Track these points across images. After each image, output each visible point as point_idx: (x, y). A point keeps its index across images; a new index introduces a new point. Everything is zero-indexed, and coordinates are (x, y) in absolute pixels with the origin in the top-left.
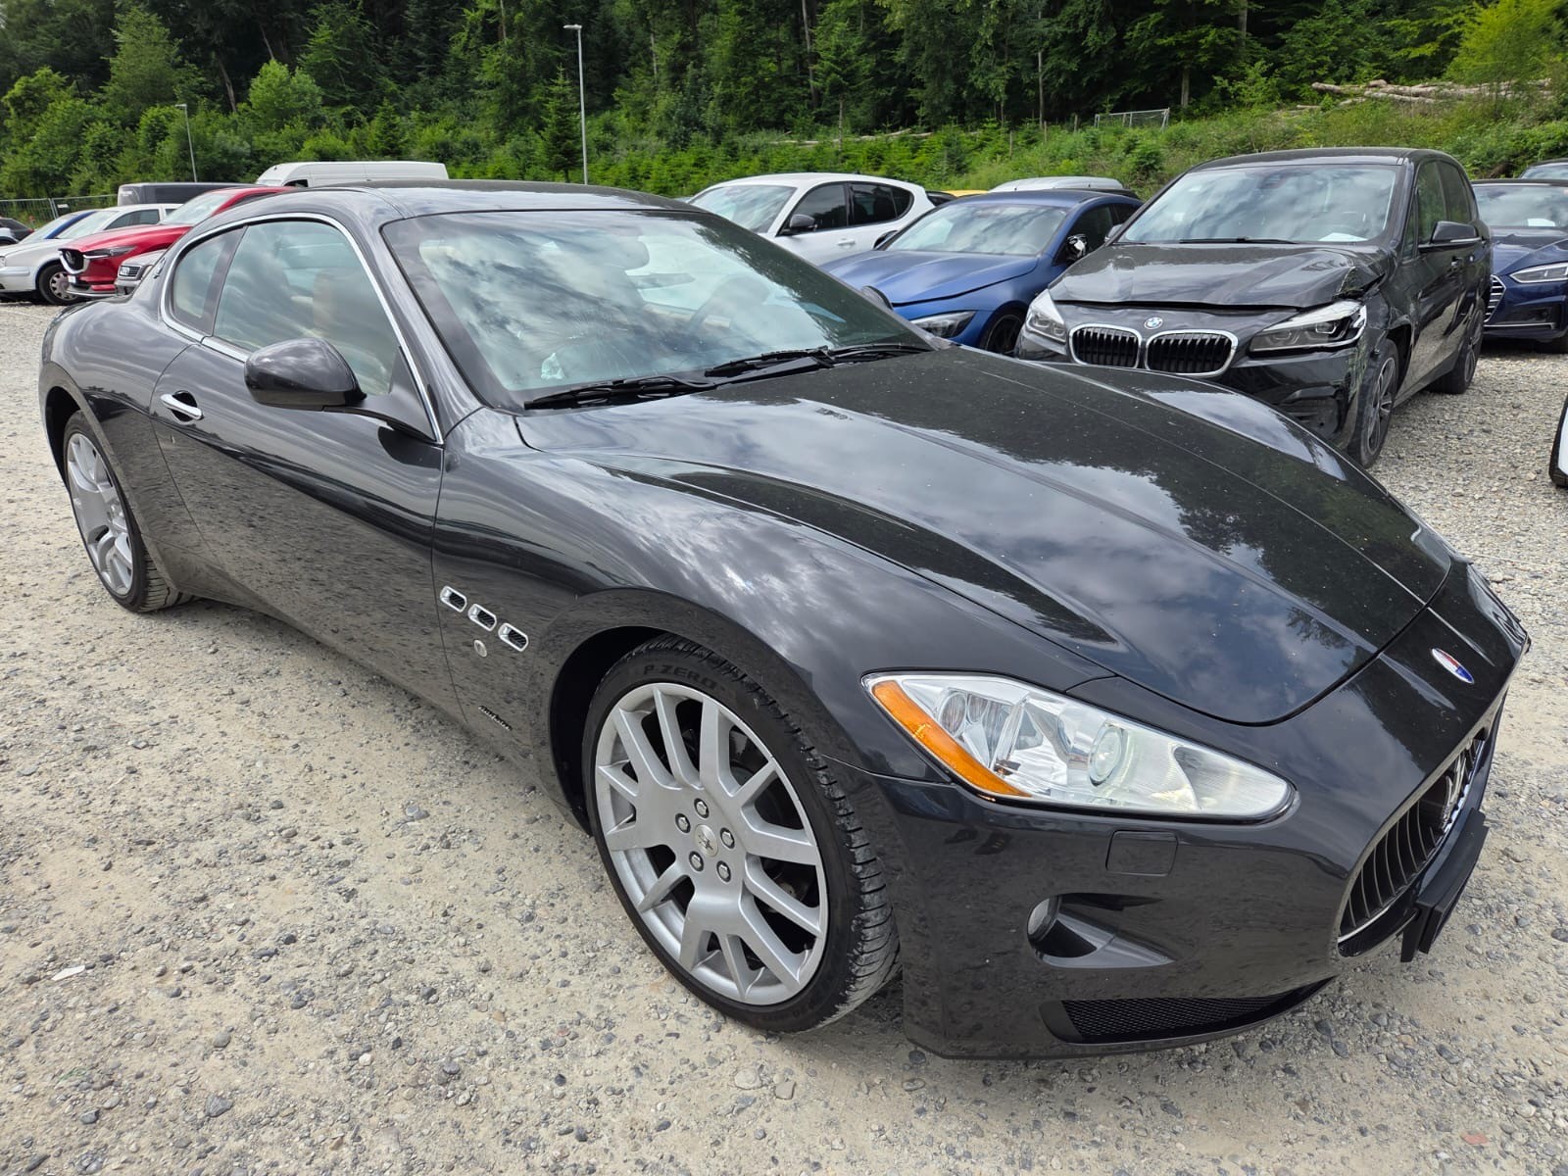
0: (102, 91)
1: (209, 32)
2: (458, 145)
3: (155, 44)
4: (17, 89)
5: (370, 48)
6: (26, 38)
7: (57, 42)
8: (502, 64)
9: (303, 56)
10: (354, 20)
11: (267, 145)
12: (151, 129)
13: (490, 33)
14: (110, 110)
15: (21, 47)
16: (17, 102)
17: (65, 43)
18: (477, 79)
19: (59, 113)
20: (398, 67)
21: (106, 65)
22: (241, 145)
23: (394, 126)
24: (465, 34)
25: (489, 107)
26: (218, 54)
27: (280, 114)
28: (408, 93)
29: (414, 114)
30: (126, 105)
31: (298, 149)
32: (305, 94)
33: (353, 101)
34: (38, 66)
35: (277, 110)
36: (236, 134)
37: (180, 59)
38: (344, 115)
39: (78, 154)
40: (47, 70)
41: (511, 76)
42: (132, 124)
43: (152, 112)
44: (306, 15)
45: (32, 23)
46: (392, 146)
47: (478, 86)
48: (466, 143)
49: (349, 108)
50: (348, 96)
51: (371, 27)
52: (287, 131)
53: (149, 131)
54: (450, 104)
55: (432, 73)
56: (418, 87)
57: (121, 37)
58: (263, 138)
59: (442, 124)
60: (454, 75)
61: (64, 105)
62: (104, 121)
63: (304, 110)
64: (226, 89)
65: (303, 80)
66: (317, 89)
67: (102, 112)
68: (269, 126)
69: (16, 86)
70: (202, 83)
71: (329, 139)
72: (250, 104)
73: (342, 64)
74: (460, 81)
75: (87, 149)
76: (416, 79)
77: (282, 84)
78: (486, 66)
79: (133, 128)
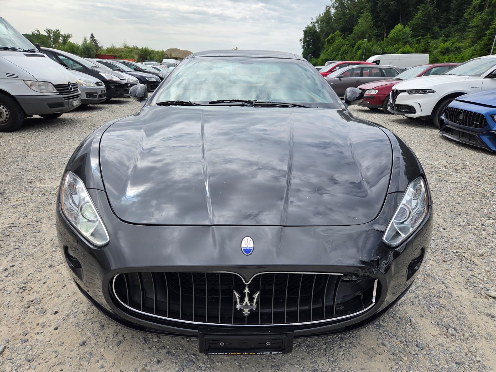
0: (349, 37)
1: (384, 17)
2: (452, 48)
3: (367, 22)
4: (329, 38)
5: (434, 18)
6: (337, 23)
7: (344, 23)
8: (482, 19)
9: (411, 21)
10: (431, 8)
11: (388, 50)
12: (358, 47)
13: (481, 8)
14: (349, 42)
15: (335, 25)
16: (328, 41)
17: (346, 24)
18: (470, 25)
19: (336, 43)
20: (443, 23)
21: (353, 29)
22: (380, 51)
23: (429, 42)
24: (470, 9)
25: (471, 35)
26: (385, 24)
27: (396, 40)
28: (443, 31)
29: (441, 38)
30: (354, 40)
31: (397, 52)
32: (406, 34)
33: (422, 35)
34: (336, 31)
35: (396, 39)
36: (380, 47)
37: (372, 26)
38: (417, 40)
39: (338, 54)
40: (338, 31)
41: (484, 23)
42: (353, 46)
43: (360, 42)
44: (416, 8)
45: (340, 19)
46: (426, 49)
47: (470, 28)
48: (456, 47)
49: (420, 38)
50: (421, 34)
51: (437, 10)
52: (396, 46)
53: (357, 47)
54: (457, 34)
55: (454, 24)
56: (447, 29)
57: (360, 20)
58: (388, 49)
59: (451, 42)
60: (462, 24)
61: (339, 41)
62: (347, 45)
63: (404, 39)
64: (384, 34)
65: (408, 30)
66: (410, 32)
67: (347, 42)
68: (391, 45)
69: (330, 36)
70: (376, 33)
71: (408, 47)
72: (388, 38)
73: (422, 23)
74: (464, 26)
75: (340, 53)
76: (447, 27)
77: (400, 31)
78: (474, 20)
79: (353, 48)
